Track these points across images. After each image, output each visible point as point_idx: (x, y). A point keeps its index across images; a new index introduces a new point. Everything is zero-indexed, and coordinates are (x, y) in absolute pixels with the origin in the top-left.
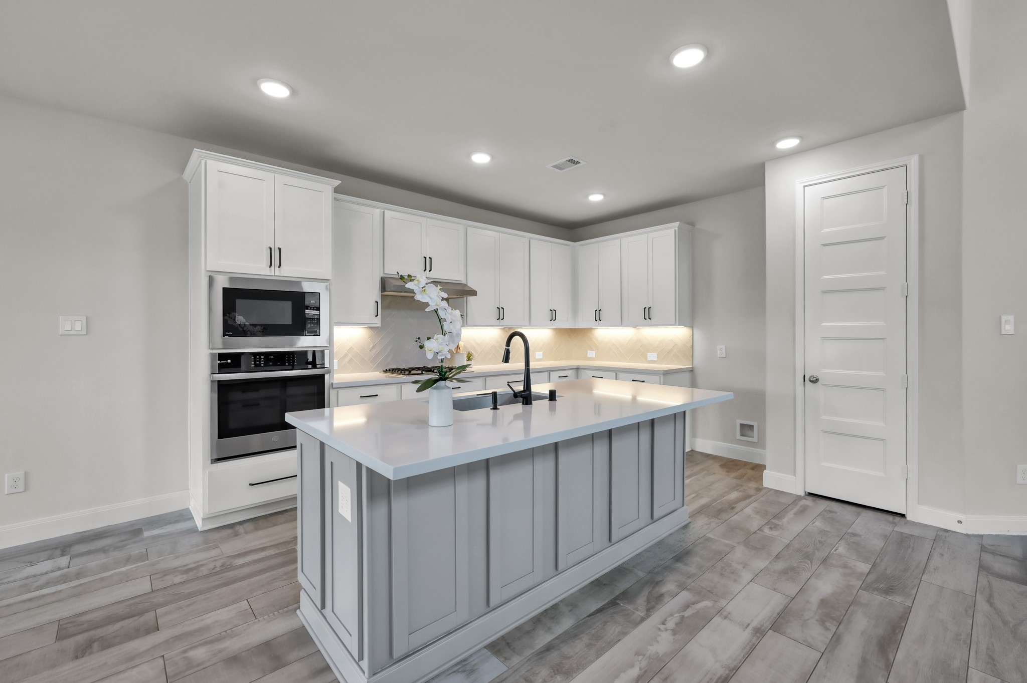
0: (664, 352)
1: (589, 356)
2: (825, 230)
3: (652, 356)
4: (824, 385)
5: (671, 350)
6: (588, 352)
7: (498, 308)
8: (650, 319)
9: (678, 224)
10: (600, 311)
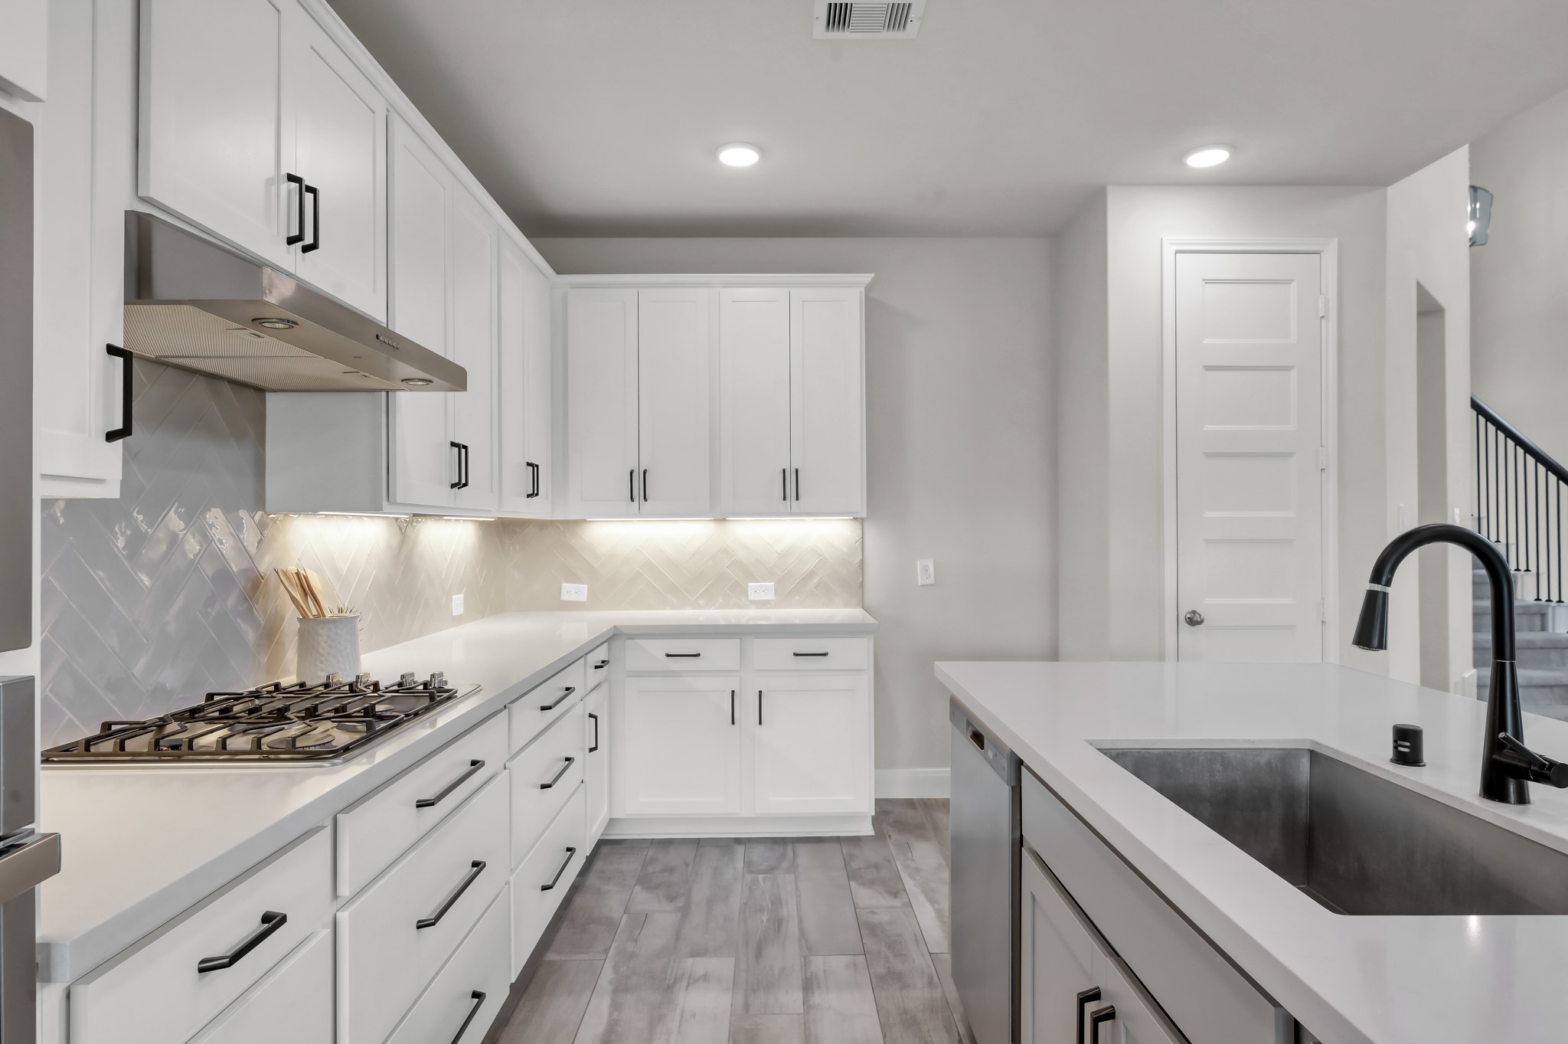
0: (796, 577)
1: (565, 597)
2: (1209, 341)
3: (761, 590)
4: (1209, 628)
5: (811, 574)
6: (566, 586)
7: (453, 444)
8: (797, 499)
9: (868, 278)
10: (645, 473)
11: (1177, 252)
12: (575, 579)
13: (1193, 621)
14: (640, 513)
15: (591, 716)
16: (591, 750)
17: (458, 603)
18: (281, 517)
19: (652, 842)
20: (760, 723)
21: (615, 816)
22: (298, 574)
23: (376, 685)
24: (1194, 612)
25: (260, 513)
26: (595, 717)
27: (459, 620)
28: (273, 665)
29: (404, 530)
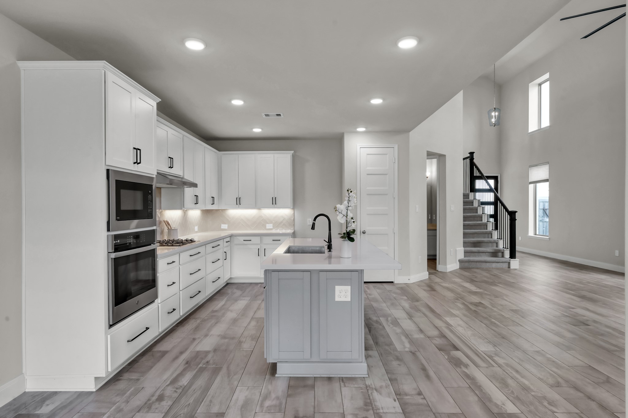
0: (278, 223)
1: (222, 228)
2: (368, 168)
3: (269, 226)
4: (368, 234)
5: (282, 222)
6: (222, 225)
7: (195, 196)
8: (276, 204)
9: (292, 152)
10: (240, 198)
11: (360, 148)
12: (225, 224)
13: (364, 233)
14: (239, 208)
15: (225, 252)
16: (225, 260)
17: (196, 228)
18: (164, 210)
19: (241, 283)
20: (265, 256)
21: (232, 277)
22: (167, 221)
23: (182, 240)
24: (365, 231)
25: (161, 210)
26: (226, 252)
27: (197, 232)
28: (163, 236)
29: (185, 213)
